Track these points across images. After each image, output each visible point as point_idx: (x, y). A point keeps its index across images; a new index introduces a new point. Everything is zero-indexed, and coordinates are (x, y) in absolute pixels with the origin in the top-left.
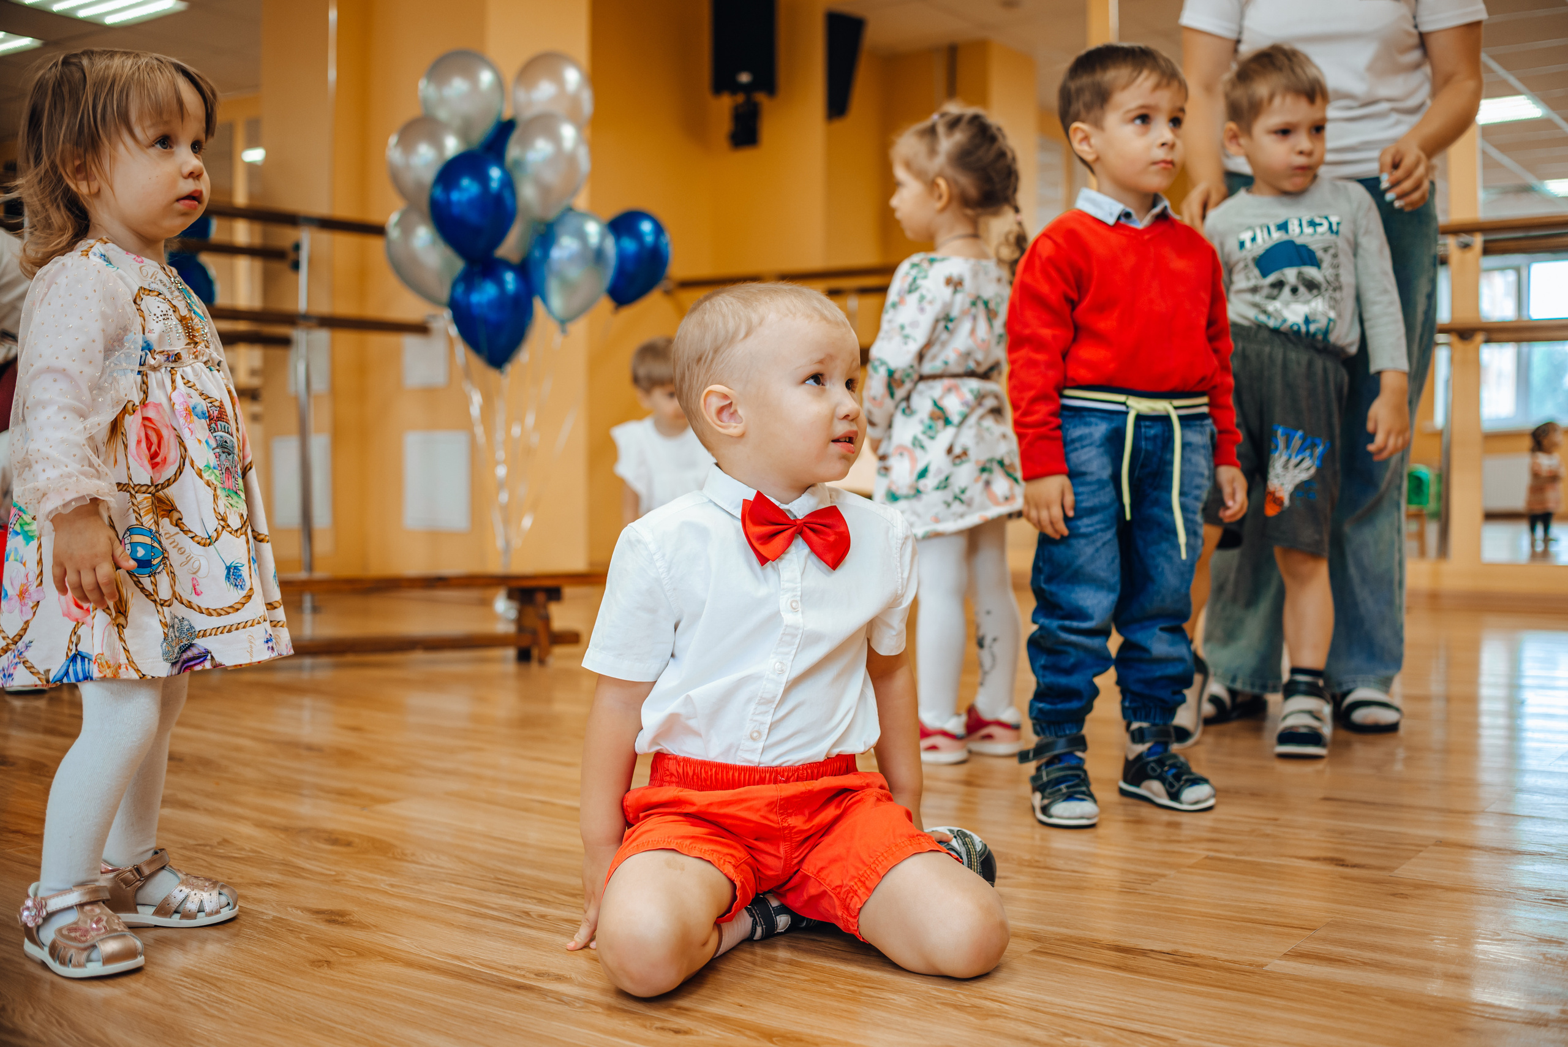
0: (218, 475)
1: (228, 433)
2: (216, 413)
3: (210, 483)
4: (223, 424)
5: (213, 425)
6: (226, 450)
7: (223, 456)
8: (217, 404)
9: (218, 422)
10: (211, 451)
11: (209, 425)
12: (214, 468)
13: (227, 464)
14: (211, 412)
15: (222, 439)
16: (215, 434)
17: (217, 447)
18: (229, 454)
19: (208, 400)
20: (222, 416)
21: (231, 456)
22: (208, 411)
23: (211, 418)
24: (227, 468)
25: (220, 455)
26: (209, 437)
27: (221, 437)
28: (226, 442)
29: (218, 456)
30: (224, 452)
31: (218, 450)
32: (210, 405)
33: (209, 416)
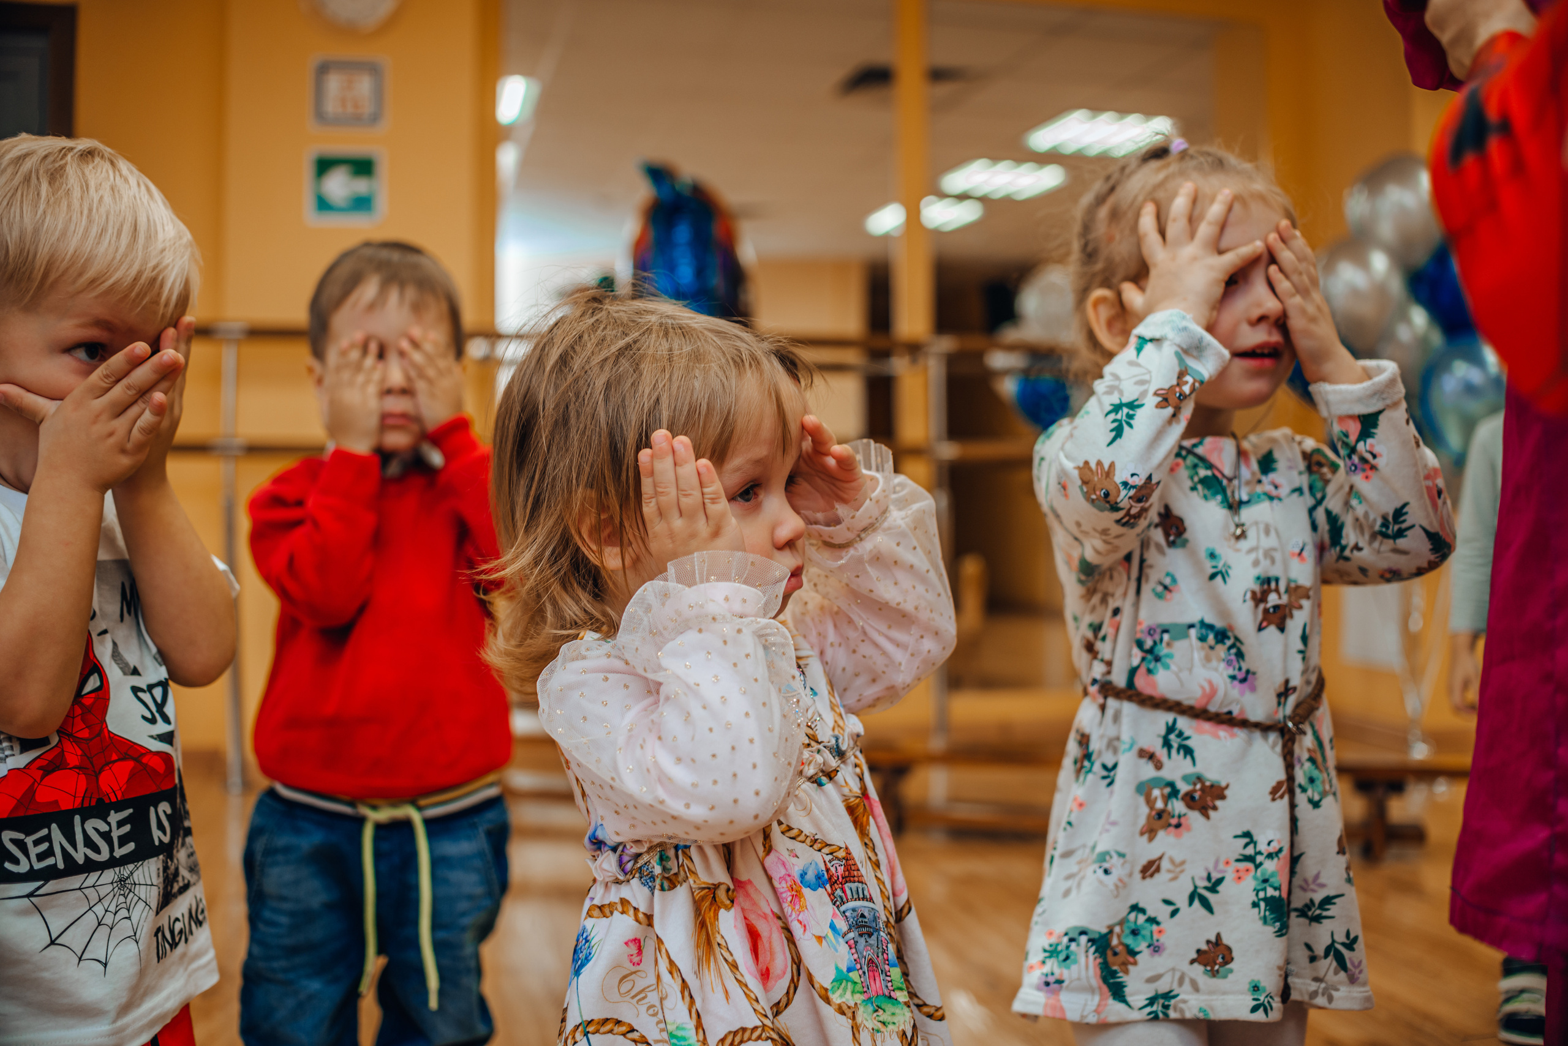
0: (857, 979)
1: (863, 899)
2: (841, 870)
3: (845, 1008)
4: (854, 886)
5: (839, 892)
6: (865, 930)
7: (862, 941)
8: (841, 854)
9: (846, 886)
10: (841, 940)
11: (832, 895)
12: (849, 970)
13: (869, 953)
14: (833, 870)
15: (855, 914)
16: (843, 908)
17: (850, 930)
18: (870, 935)
19: (826, 850)
20: (851, 873)
21: (874, 937)
22: (828, 870)
23: (832, 881)
24: (871, 961)
25: (856, 942)
26: (834, 915)
27: (854, 910)
28: (863, 916)
29: (853, 946)
30: (861, 935)
31: (851, 935)
32: (830, 857)
33: (830, 878)
